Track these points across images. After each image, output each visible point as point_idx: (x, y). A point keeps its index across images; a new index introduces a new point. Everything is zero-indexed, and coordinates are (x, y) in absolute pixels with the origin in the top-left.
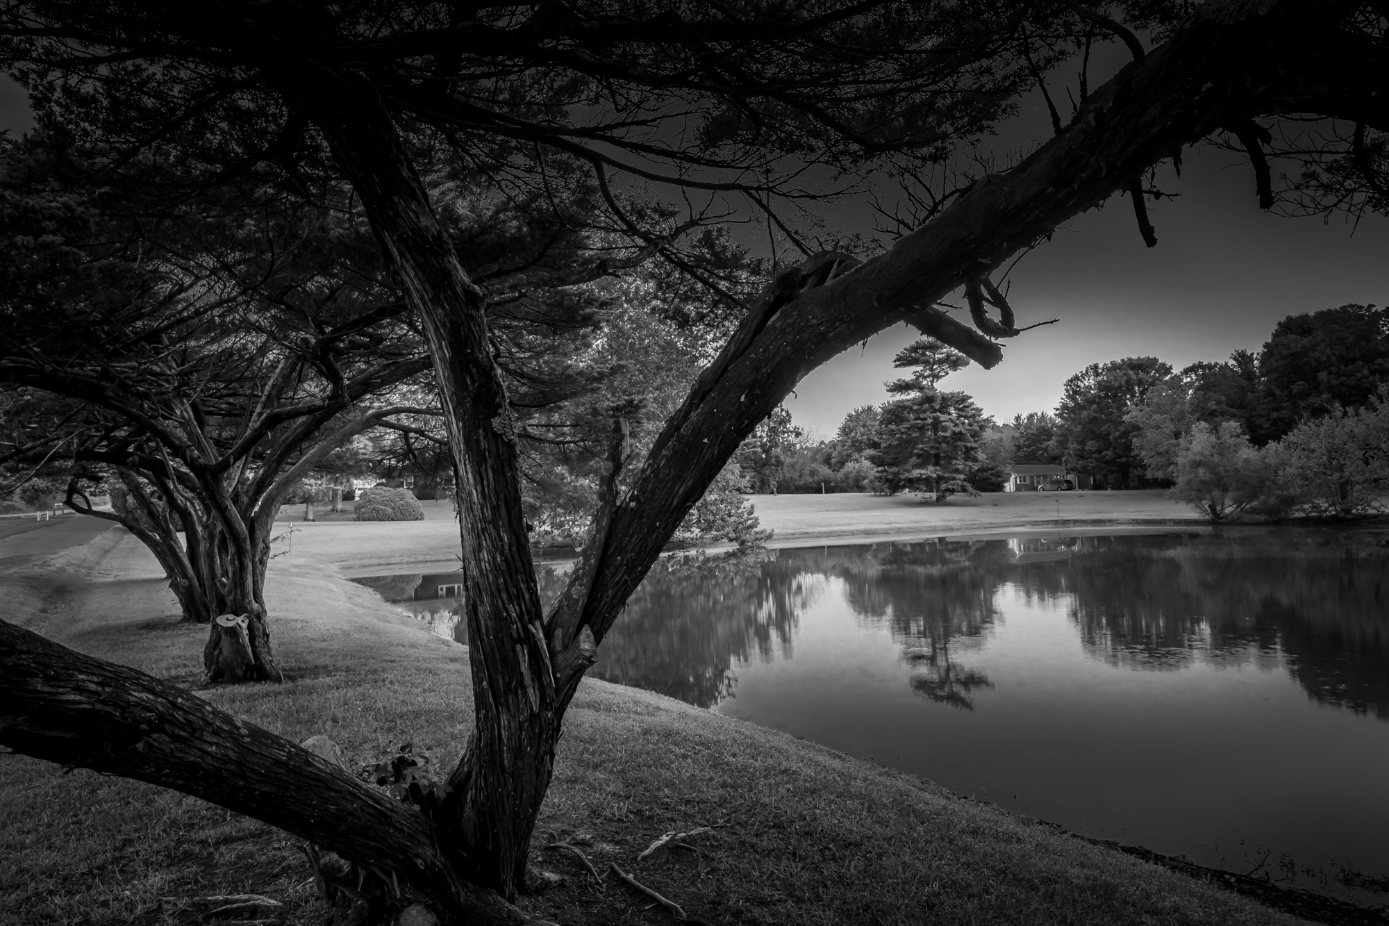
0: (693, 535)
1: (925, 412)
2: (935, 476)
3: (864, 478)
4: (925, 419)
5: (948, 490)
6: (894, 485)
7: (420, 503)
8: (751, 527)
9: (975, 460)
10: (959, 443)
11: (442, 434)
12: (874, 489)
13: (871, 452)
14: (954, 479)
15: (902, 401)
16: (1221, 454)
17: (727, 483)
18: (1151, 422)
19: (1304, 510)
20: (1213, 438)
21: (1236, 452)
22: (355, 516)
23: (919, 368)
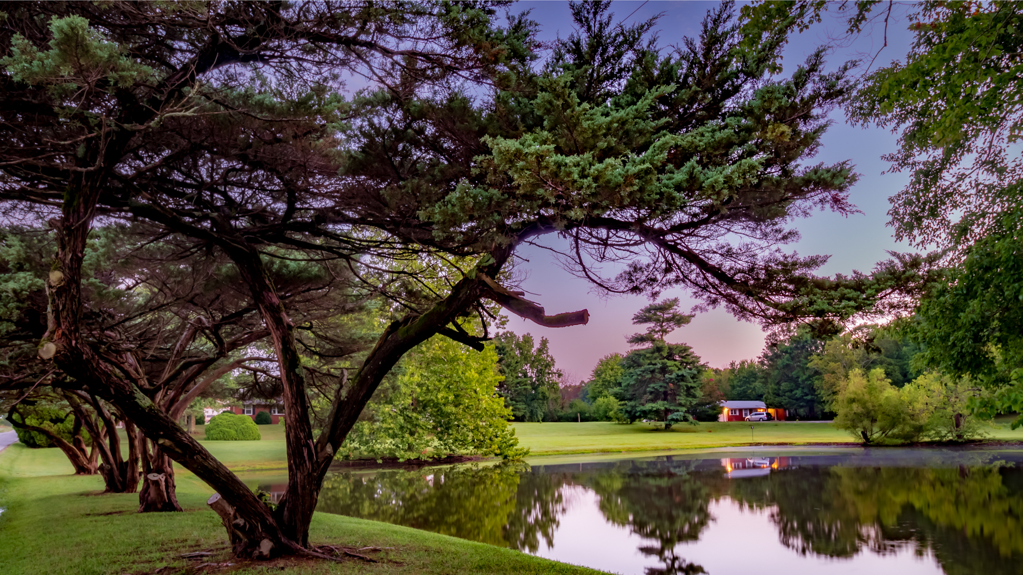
0: (469, 451)
1: (655, 359)
2: (663, 408)
3: (611, 410)
4: (655, 364)
5: (673, 420)
6: (633, 417)
7: (257, 427)
8: (512, 445)
9: (694, 396)
10: (681, 383)
11: (276, 373)
12: (618, 419)
13: (617, 389)
14: (678, 411)
15: (638, 350)
16: (870, 393)
17: (494, 411)
18: (828, 368)
19: (929, 436)
20: (865, 382)
21: (881, 392)
22: (205, 436)
23: (652, 325)
